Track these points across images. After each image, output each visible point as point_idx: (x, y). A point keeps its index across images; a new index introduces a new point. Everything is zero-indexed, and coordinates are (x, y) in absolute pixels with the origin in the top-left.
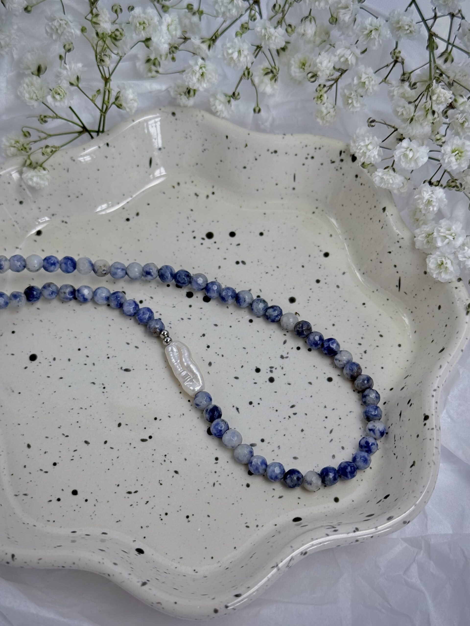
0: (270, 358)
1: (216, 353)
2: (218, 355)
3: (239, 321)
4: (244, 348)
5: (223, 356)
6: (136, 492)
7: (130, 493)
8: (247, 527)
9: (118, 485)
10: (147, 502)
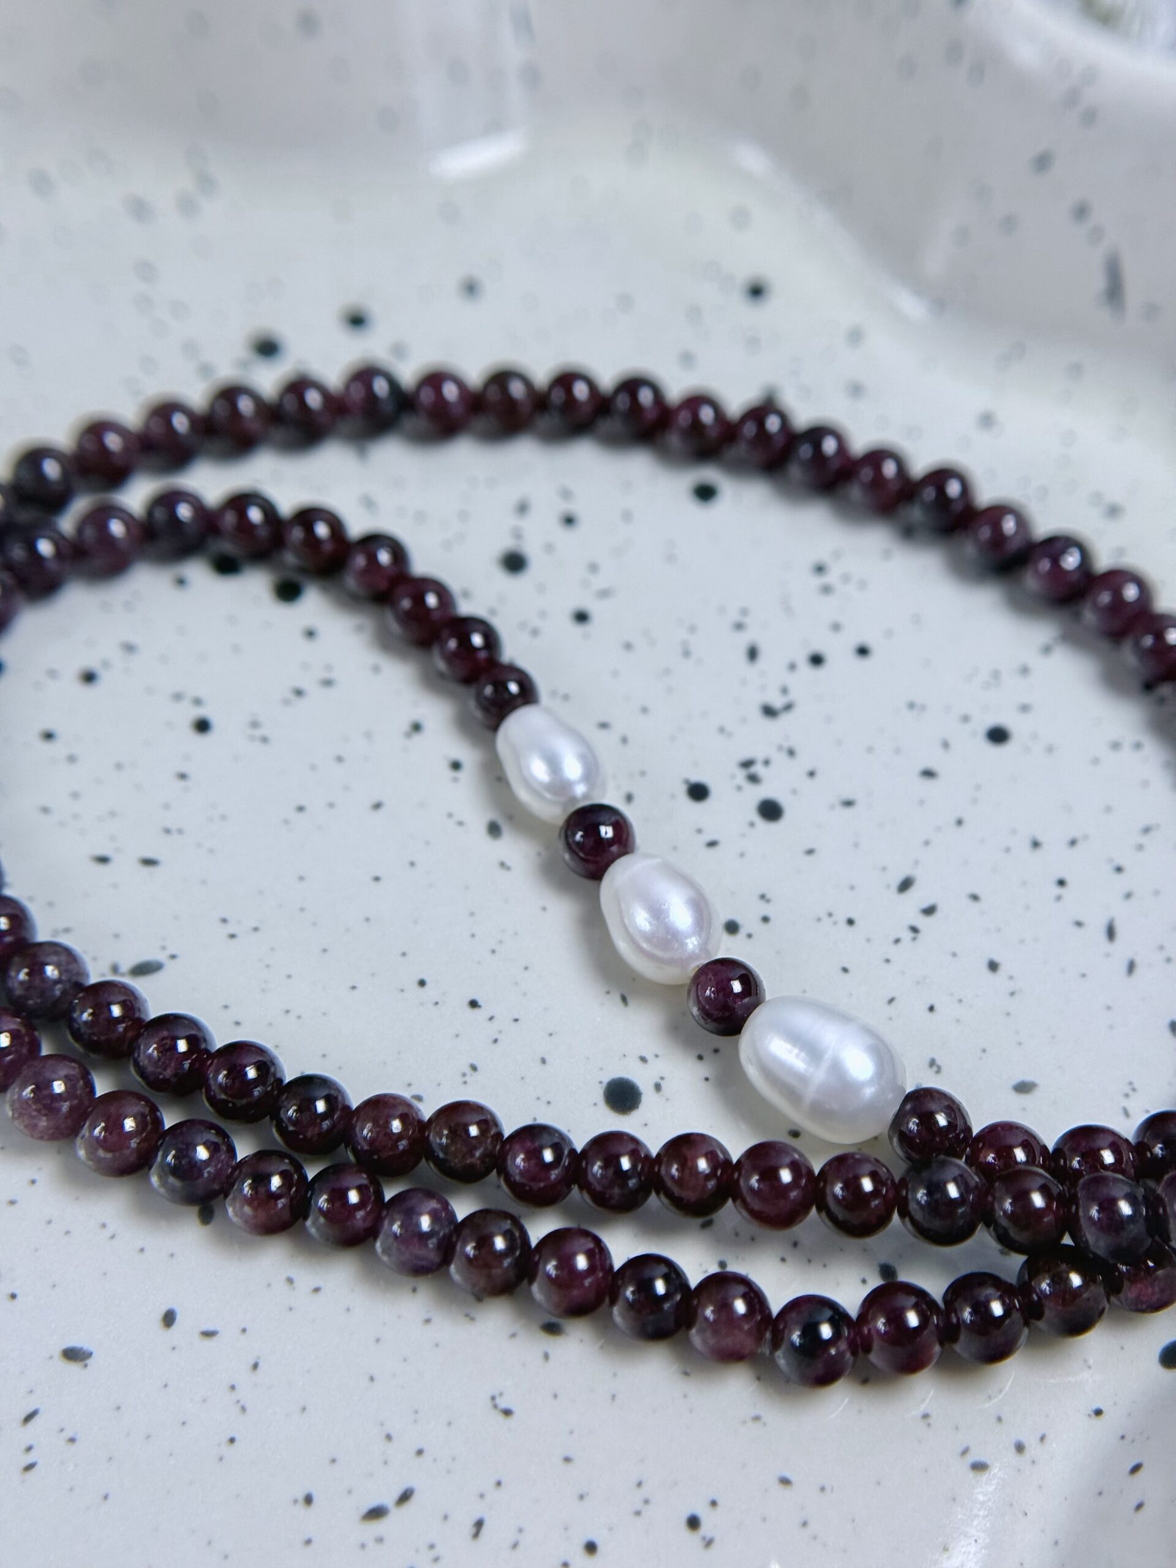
6: (405, 1497)
7: (376, 1513)
8: (979, 1467)
9: (308, 1500)
10: (479, 1524)
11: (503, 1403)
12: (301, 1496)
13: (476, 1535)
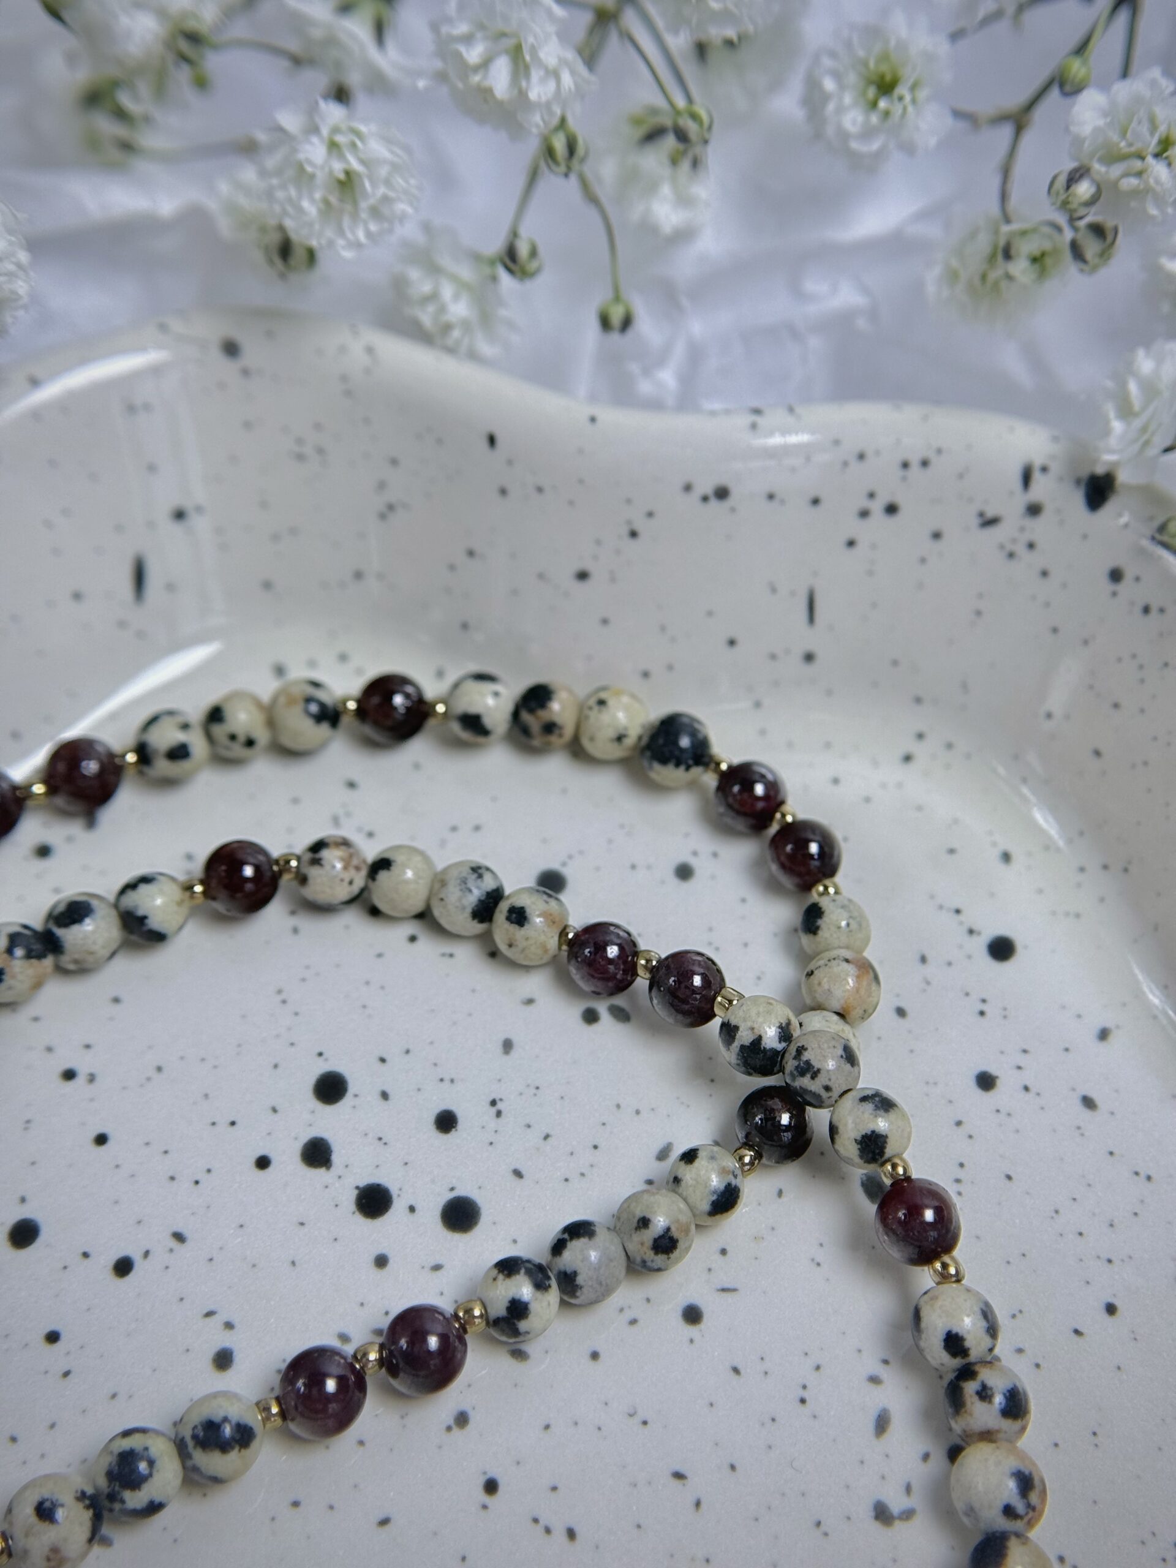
0: (818, 1524)
1: (536, 1521)
2: (548, 1531)
3: (633, 1322)
4: (679, 1476)
5: (571, 1534)
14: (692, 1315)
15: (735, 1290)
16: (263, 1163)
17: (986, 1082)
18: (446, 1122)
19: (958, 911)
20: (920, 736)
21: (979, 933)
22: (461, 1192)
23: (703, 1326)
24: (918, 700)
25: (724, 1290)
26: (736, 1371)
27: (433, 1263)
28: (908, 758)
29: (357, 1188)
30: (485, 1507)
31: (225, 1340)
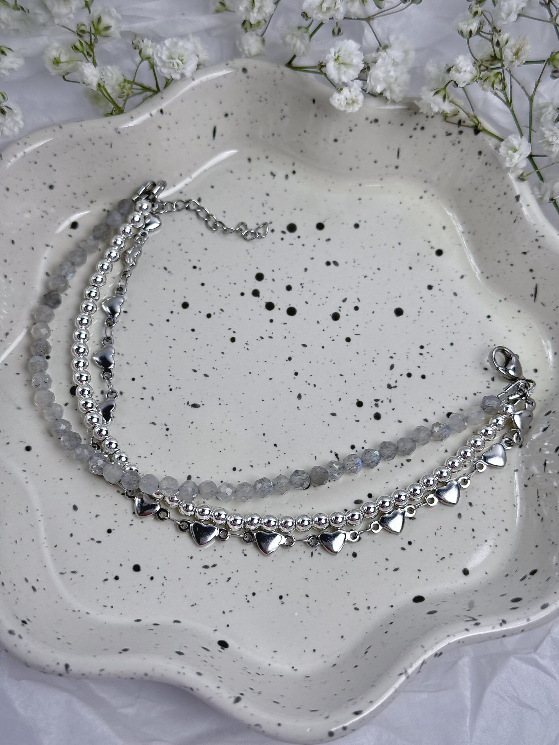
0: (374, 388)
1: (306, 382)
2: (309, 384)
3: (333, 340)
4: (341, 375)
5: (315, 385)
6: (214, 566)
7: (206, 567)
8: (356, 609)
9: (191, 558)
10: (229, 579)
11: (245, 552)
12: (190, 556)
13: (228, 581)
14: (348, 340)
15: (359, 335)
16: (242, 294)
17: (430, 287)
18: (289, 288)
19: (429, 242)
20: (425, 192)
21: (433, 248)
22: (292, 306)
23: (350, 342)
24: (426, 182)
25: (356, 335)
26: (358, 353)
27: (284, 322)
28: (421, 198)
29: (266, 303)
30: (295, 378)
31: (234, 335)
